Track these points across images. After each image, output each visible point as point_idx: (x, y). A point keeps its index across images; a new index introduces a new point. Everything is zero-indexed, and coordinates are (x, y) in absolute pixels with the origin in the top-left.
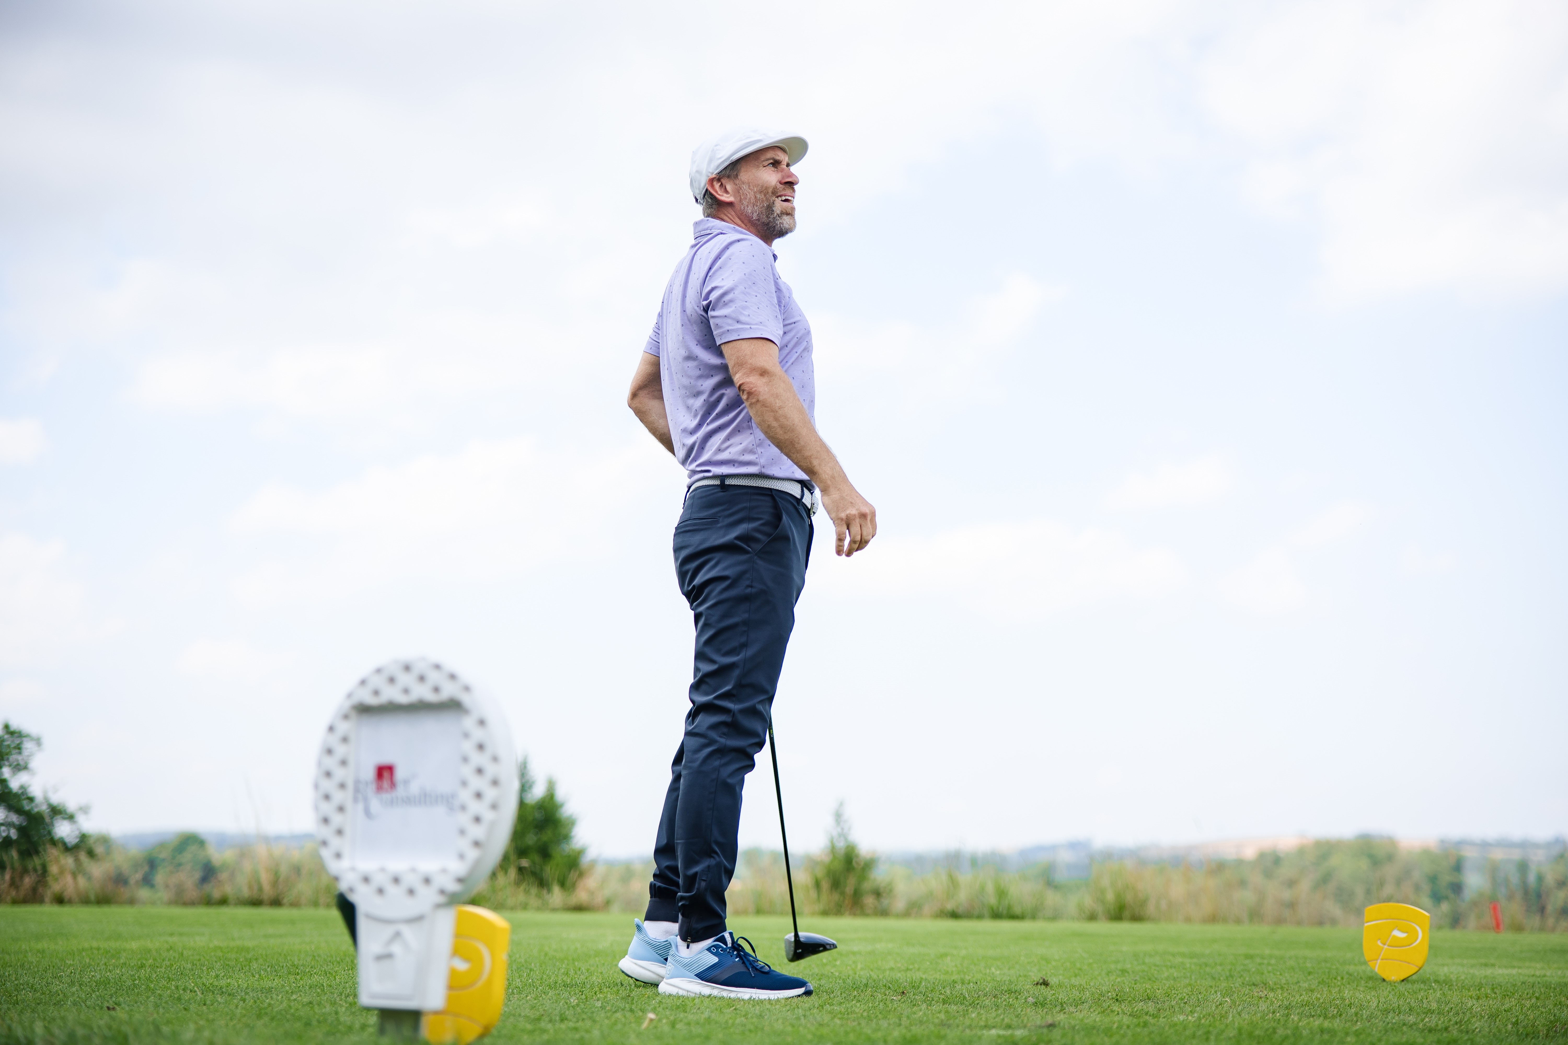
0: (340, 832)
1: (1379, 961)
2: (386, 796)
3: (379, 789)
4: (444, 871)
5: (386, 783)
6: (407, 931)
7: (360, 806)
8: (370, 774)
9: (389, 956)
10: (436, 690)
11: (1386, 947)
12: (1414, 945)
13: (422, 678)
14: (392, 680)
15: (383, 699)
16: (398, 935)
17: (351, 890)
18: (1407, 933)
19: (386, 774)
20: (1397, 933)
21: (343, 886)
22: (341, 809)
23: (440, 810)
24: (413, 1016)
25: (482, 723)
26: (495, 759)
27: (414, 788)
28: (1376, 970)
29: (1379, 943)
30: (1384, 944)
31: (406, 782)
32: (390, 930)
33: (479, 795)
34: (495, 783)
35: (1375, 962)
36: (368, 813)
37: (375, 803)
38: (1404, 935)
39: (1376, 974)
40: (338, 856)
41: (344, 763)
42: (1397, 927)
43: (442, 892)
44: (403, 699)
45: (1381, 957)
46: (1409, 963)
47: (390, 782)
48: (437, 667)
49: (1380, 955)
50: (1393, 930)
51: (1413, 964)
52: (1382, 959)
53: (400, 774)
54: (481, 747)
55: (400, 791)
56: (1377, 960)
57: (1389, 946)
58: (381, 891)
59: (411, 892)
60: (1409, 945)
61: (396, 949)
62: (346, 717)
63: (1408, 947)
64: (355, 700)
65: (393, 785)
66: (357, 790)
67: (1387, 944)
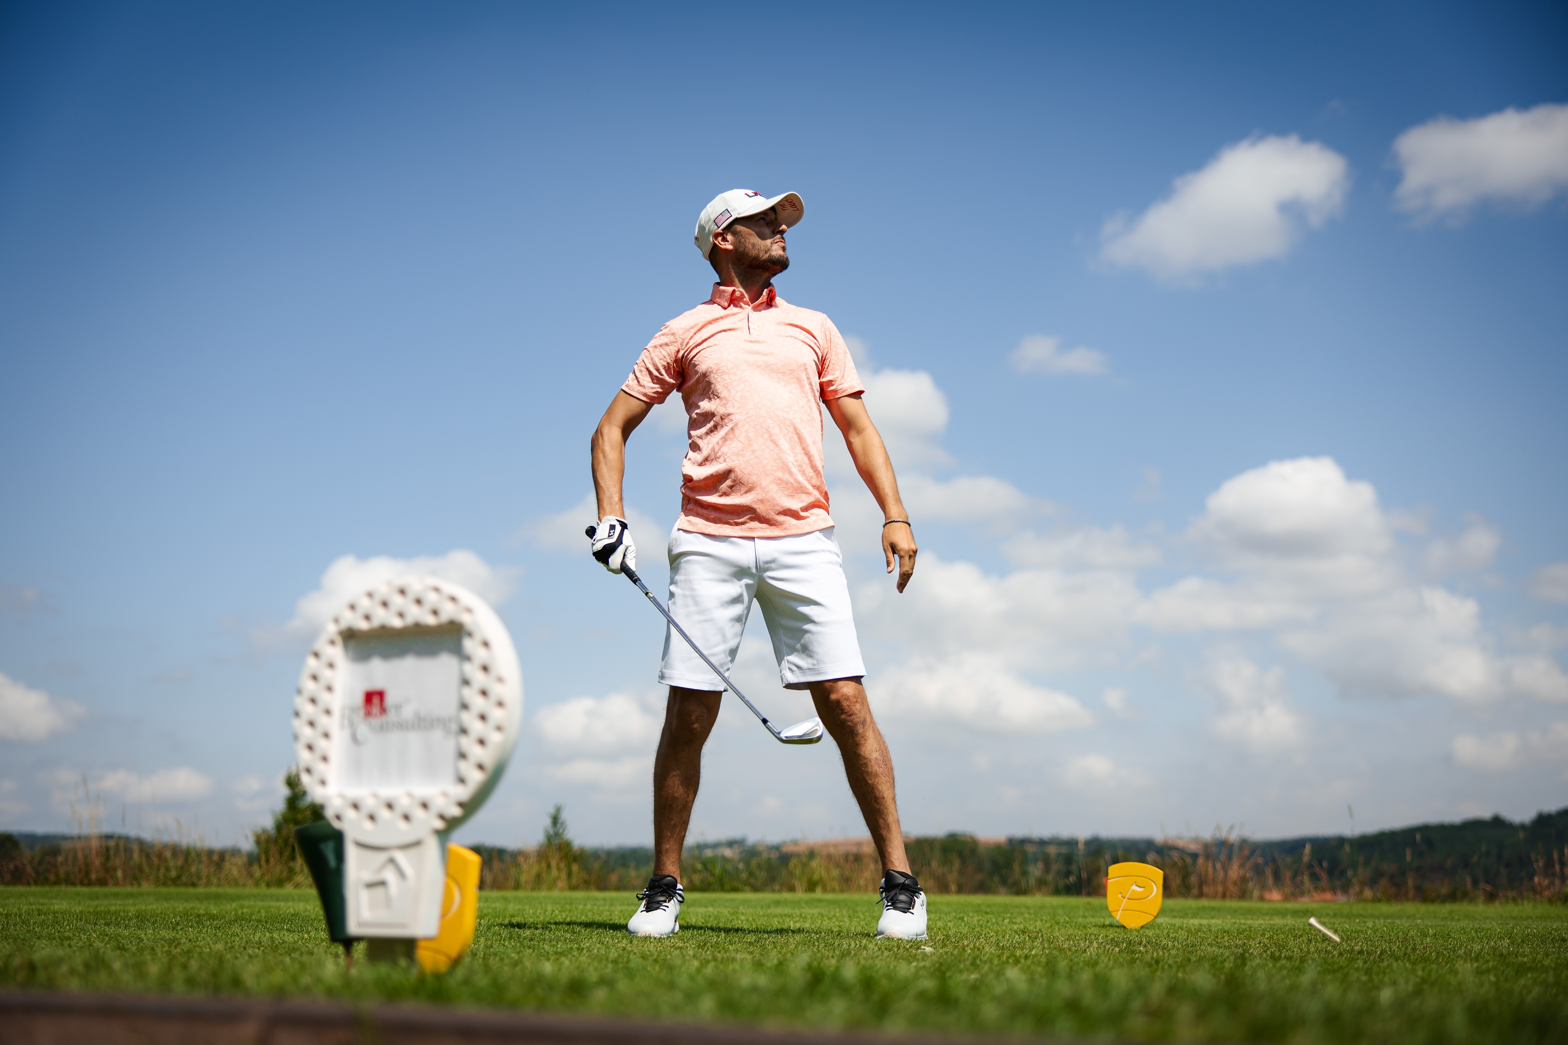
0: (325, 759)
1: (1120, 911)
2: (376, 721)
3: (368, 714)
4: (445, 794)
5: (375, 709)
6: (401, 857)
7: (347, 733)
8: (359, 699)
9: (382, 883)
10: (435, 613)
11: (1126, 899)
12: (1151, 897)
13: (419, 602)
14: (385, 604)
15: (376, 622)
16: (392, 861)
17: (338, 817)
18: (1144, 887)
19: (376, 700)
20: (1134, 888)
21: (329, 813)
22: (326, 735)
23: (437, 734)
24: (408, 946)
25: (486, 644)
26: (500, 680)
27: (408, 713)
28: (1118, 919)
29: (1120, 895)
30: (1124, 898)
31: (398, 707)
32: (382, 857)
33: (483, 717)
34: (500, 704)
35: (1117, 912)
36: (355, 739)
37: (363, 729)
38: (1142, 889)
39: (1117, 921)
40: (323, 783)
41: (329, 689)
42: (1135, 882)
43: (442, 817)
44: (397, 623)
45: (1121, 908)
46: (1146, 913)
47: (378, 707)
48: (437, 590)
49: (1121, 906)
50: (1132, 885)
51: (1149, 914)
52: (1122, 910)
53: (390, 699)
54: (485, 669)
55: (392, 716)
56: (1118, 911)
57: (1128, 899)
58: (372, 818)
59: (406, 817)
60: (1146, 898)
61: (390, 875)
62: (332, 642)
63: (1146, 899)
64: (344, 625)
65: (383, 710)
66: (343, 717)
67: (1127, 897)
